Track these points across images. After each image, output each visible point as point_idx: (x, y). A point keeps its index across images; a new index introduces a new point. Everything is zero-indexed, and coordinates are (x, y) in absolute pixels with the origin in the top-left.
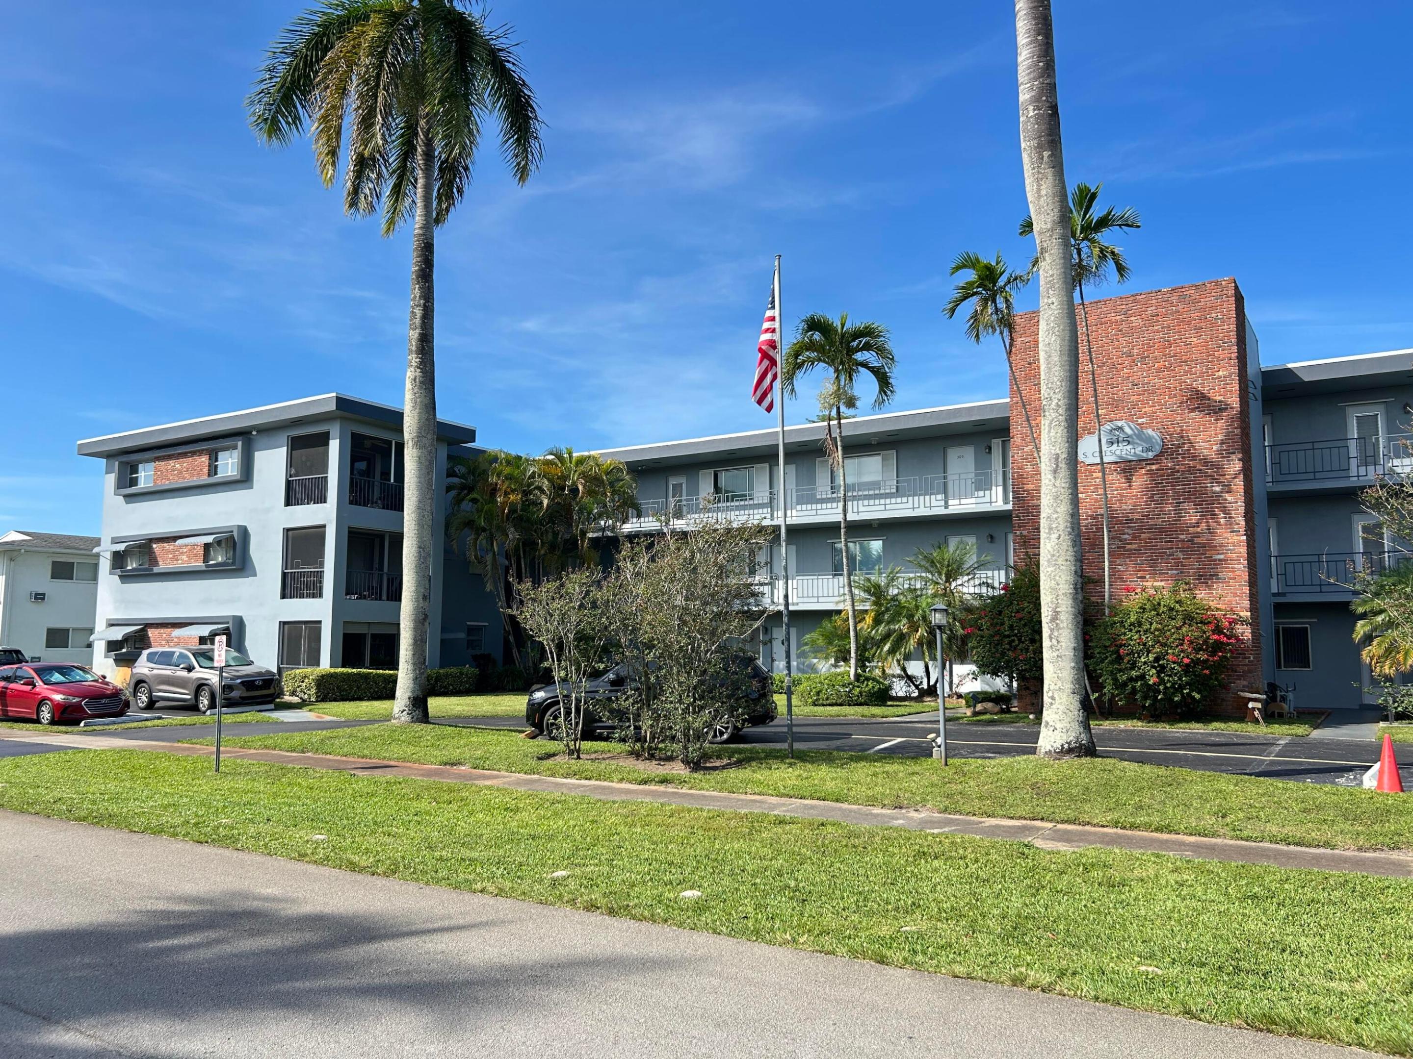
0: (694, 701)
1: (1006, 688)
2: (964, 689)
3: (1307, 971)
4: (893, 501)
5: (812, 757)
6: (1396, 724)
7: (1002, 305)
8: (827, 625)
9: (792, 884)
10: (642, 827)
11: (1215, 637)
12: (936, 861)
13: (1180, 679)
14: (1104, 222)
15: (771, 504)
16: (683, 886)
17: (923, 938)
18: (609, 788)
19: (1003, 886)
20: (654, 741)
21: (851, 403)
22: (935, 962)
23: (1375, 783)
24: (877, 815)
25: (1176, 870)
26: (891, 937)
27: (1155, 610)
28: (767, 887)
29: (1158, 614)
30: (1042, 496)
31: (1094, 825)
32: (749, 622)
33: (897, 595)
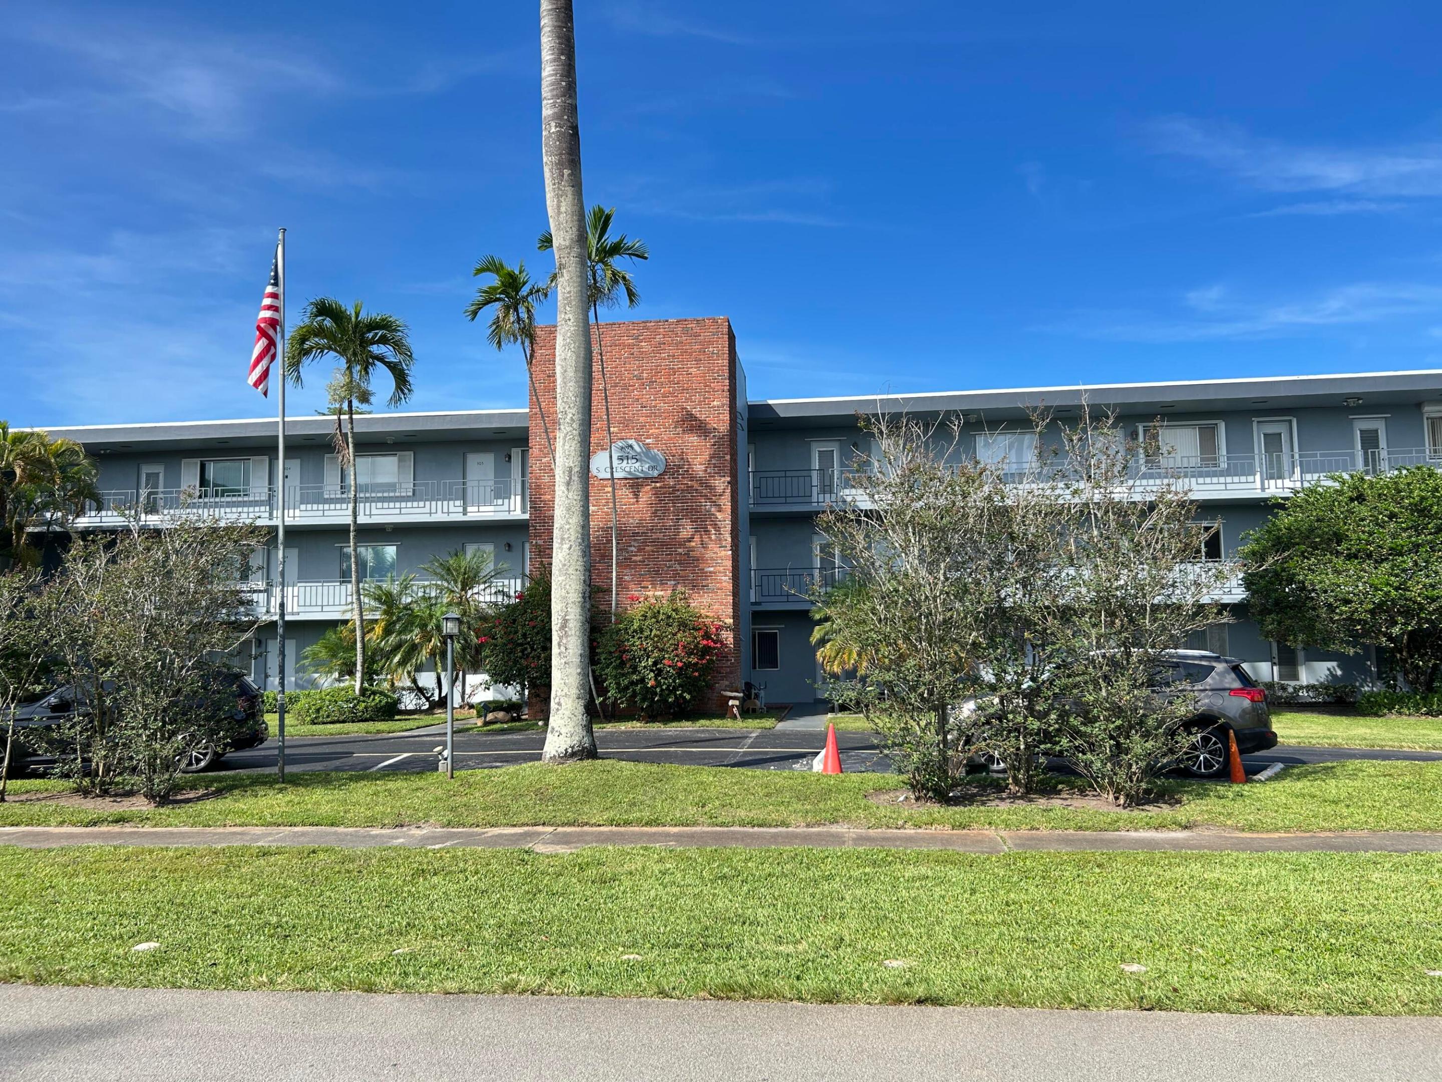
0: (164, 726)
1: (518, 696)
2: (475, 700)
3: (762, 938)
4: (409, 504)
5: (306, 780)
6: (840, 715)
7: (524, 315)
8: (331, 636)
9: (274, 920)
10: (87, 876)
11: (705, 642)
12: (435, 877)
13: (674, 681)
14: (615, 249)
15: (270, 502)
16: (137, 939)
17: (416, 959)
18: (44, 833)
19: (501, 895)
20: (108, 774)
21: (365, 398)
22: (427, 981)
23: (821, 767)
24: (377, 835)
25: (661, 860)
26: (382, 963)
27: (655, 617)
28: (243, 927)
29: (657, 622)
30: (556, 507)
31: (592, 825)
32: (236, 634)
33: (410, 604)
